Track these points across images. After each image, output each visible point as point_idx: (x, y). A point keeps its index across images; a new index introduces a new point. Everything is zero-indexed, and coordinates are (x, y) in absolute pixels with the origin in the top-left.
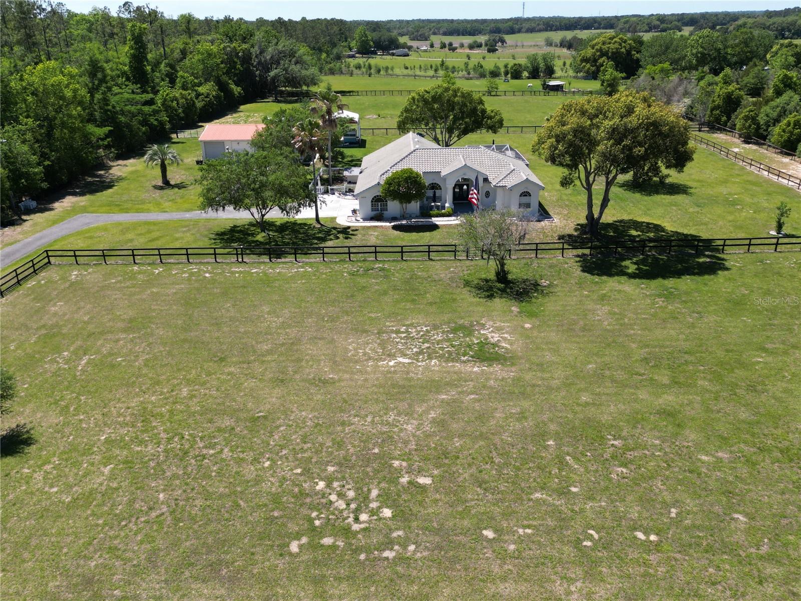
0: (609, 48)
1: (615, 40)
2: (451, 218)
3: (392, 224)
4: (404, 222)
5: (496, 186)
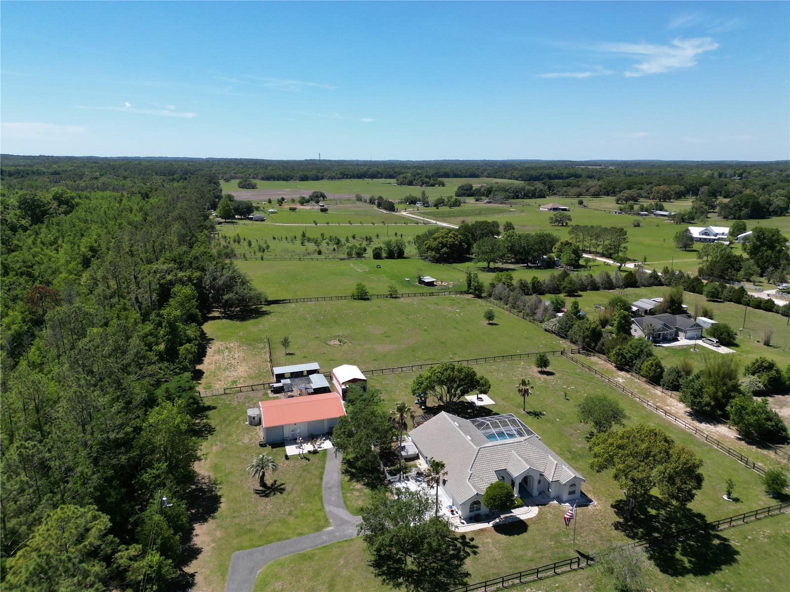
2: (525, 508)
3: (491, 524)
4: (497, 520)
5: (552, 482)
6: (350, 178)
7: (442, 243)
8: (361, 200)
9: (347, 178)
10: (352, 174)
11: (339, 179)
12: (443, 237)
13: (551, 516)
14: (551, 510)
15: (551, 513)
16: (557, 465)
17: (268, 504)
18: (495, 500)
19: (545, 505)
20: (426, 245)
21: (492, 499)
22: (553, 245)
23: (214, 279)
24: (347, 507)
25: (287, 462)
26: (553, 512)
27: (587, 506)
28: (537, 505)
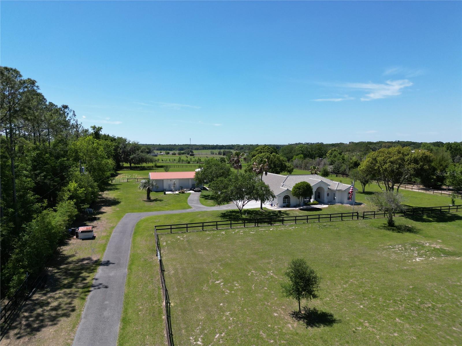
2: (319, 205)
3: (297, 209)
4: (301, 208)
5: (336, 190)
6: (207, 149)
8: (213, 154)
9: (206, 149)
10: (208, 147)
11: (201, 149)
14: (337, 206)
16: (339, 183)
17: (152, 204)
18: (299, 189)
19: (332, 205)
20: (251, 154)
21: (297, 188)
22: (327, 153)
23: (125, 147)
24: (203, 204)
25: (165, 195)
27: (360, 205)
28: (328, 205)
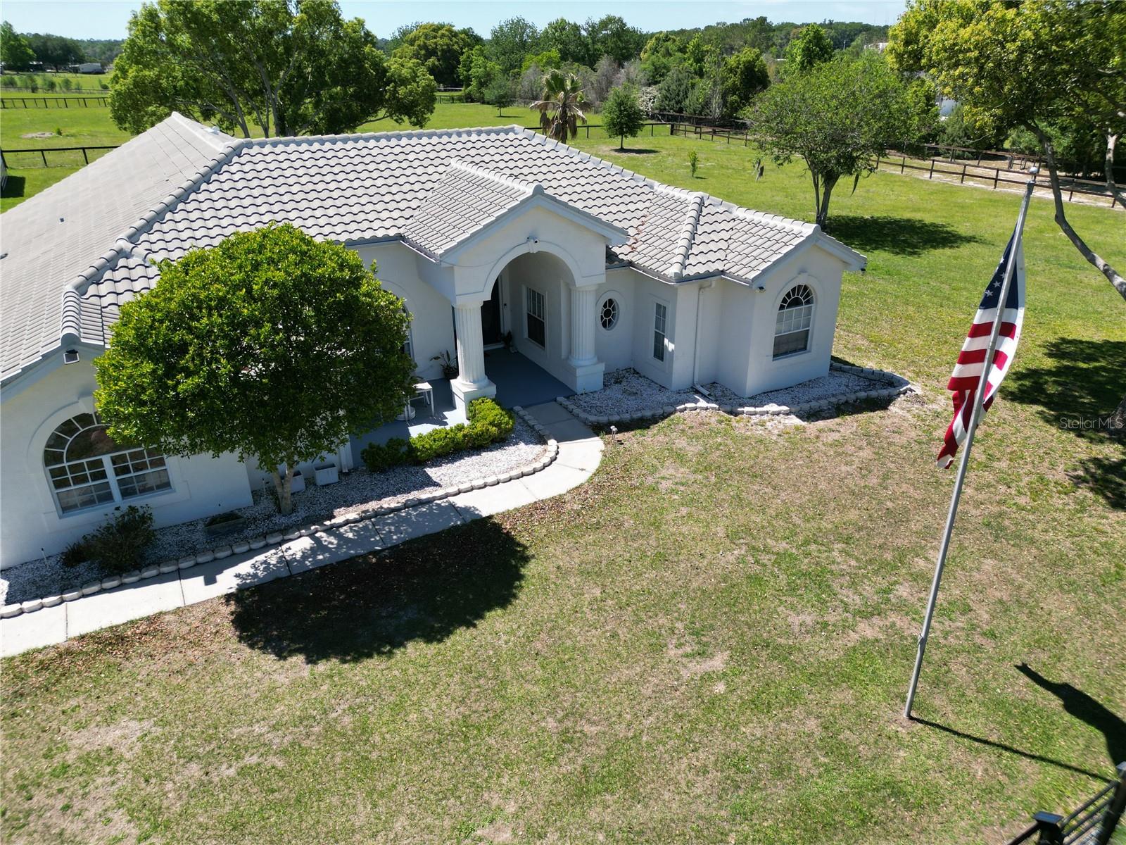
0: (435, 43)
1: (440, 32)
2: (521, 453)
4: (299, 546)
5: (681, 279)
7: (425, 47)
12: (426, 36)
13: (683, 472)
14: (681, 443)
15: (680, 457)
19: (643, 423)
26: (692, 450)
28: (598, 429)
